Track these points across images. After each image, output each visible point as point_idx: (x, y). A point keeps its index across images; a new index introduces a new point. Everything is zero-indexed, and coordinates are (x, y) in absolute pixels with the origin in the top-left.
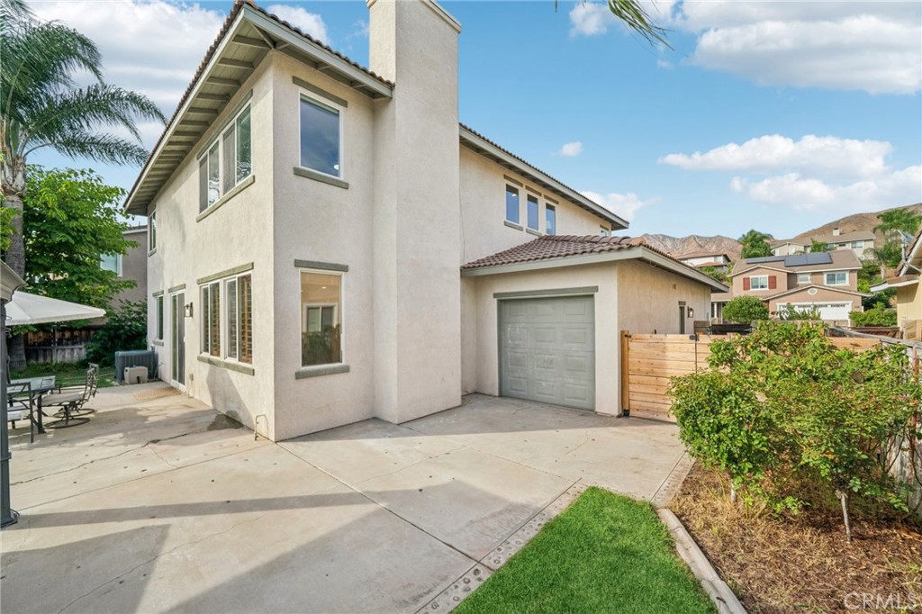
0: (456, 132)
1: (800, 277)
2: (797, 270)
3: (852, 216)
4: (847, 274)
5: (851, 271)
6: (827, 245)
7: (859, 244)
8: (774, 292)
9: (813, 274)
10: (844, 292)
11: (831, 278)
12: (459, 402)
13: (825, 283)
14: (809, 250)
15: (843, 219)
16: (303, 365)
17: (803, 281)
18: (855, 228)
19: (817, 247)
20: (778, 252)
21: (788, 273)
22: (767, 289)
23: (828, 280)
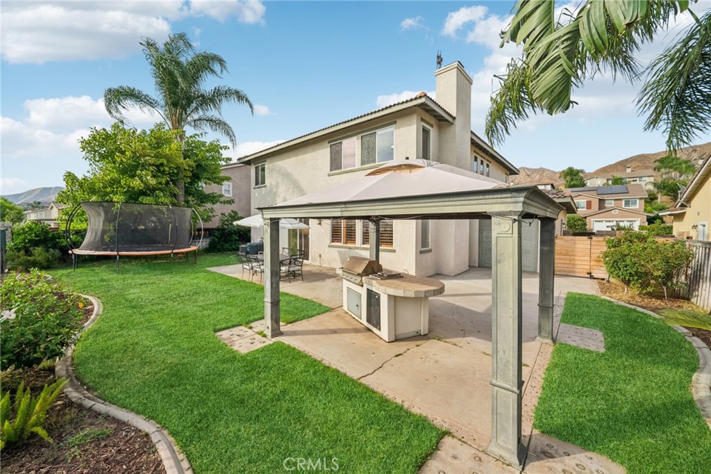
0: (469, 136)
1: (607, 202)
2: (605, 197)
3: (637, 156)
4: (638, 201)
5: (641, 199)
6: (622, 179)
7: (644, 179)
8: (589, 212)
9: (616, 200)
10: (635, 212)
11: (627, 203)
12: (467, 268)
13: (623, 206)
14: (610, 182)
15: (631, 158)
16: (422, 247)
17: (608, 205)
18: (639, 164)
19: (617, 181)
20: (589, 183)
21: (600, 199)
22: (585, 209)
23: (625, 204)
